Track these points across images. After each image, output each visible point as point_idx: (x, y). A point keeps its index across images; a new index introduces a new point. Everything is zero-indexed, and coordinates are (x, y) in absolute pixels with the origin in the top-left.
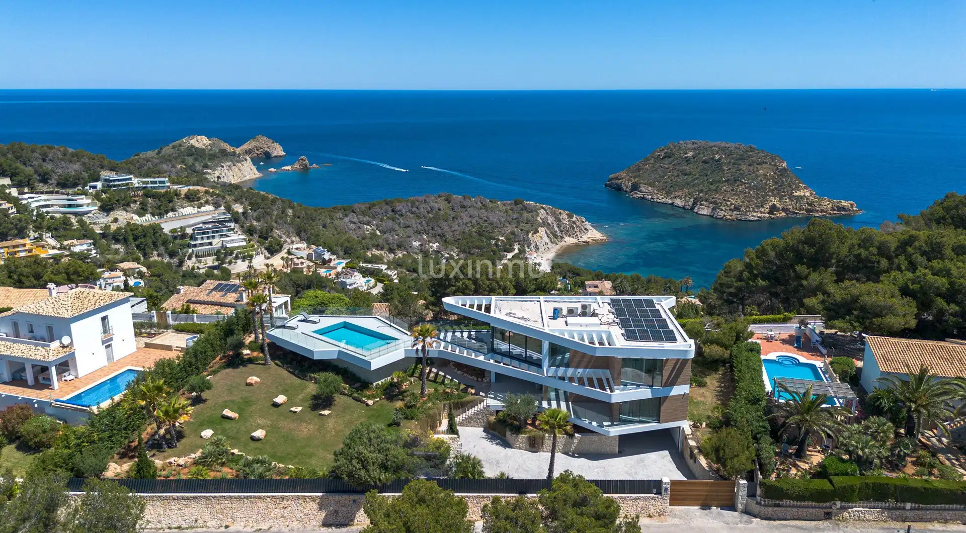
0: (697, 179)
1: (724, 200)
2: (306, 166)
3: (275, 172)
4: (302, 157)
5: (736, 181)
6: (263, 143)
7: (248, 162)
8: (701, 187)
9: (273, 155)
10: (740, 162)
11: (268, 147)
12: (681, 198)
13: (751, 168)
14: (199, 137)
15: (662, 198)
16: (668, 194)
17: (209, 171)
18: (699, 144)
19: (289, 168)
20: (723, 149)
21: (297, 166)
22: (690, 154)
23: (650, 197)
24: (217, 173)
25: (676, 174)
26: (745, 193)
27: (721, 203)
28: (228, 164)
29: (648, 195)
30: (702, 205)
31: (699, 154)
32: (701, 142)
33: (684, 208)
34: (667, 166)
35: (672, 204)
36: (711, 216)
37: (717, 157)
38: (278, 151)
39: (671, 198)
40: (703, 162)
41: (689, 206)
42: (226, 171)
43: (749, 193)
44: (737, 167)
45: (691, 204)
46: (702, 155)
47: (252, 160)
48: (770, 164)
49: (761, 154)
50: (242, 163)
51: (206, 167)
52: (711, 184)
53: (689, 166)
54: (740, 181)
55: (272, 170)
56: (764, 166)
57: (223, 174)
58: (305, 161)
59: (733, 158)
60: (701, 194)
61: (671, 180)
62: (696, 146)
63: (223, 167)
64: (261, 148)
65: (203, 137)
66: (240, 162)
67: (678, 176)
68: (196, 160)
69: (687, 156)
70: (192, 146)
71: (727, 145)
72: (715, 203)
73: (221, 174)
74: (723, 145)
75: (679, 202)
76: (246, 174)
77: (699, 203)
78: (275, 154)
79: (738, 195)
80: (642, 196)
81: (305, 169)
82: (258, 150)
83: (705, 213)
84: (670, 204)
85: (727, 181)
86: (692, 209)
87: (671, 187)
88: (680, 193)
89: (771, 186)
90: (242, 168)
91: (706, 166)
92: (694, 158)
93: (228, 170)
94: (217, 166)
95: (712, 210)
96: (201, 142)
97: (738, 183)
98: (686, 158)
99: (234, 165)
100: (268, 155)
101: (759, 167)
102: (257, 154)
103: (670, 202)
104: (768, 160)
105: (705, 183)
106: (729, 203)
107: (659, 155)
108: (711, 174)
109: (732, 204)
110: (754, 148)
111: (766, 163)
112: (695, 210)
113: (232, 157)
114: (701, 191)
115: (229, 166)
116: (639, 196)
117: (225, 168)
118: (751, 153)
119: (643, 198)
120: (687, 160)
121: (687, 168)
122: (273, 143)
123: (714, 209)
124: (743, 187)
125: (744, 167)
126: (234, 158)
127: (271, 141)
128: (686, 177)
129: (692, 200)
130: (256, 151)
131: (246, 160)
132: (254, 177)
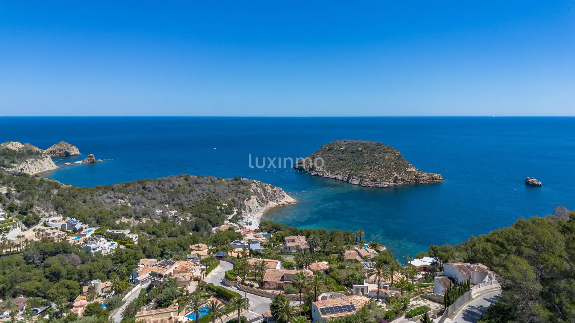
0: (349, 162)
1: (367, 175)
2: (93, 160)
3: (70, 165)
4: (90, 155)
5: (373, 163)
6: (65, 146)
7: (48, 159)
8: (352, 167)
9: (71, 154)
10: (374, 152)
11: (68, 149)
12: (340, 175)
13: (381, 155)
14: (14, 143)
15: (329, 175)
16: (332, 173)
17: (15, 165)
18: (348, 142)
19: (80, 162)
20: (363, 144)
21: (86, 160)
22: (344, 148)
23: (321, 174)
24: (21, 167)
25: (336, 160)
26: (379, 170)
27: (365, 177)
28: (32, 160)
29: (320, 173)
30: (353, 178)
31: (349, 147)
32: (349, 141)
33: (342, 180)
34: (330, 155)
35: (335, 178)
36: (360, 185)
37: (360, 149)
38: (75, 151)
39: (334, 175)
40: (351, 152)
41: (345, 179)
42: (29, 165)
43: (381, 170)
44: (372, 155)
45: (346, 178)
46: (350, 148)
47: (52, 158)
48: (391, 153)
49: (385, 147)
50: (43, 159)
51: (13, 162)
52: (358, 165)
53: (344, 155)
54: (375, 163)
55: (68, 164)
56: (388, 153)
57: (26, 167)
58: (92, 157)
59: (369, 150)
60: (352, 172)
61: (334, 164)
62: (346, 143)
63: (27, 162)
64: (62, 150)
65: (18, 143)
66: (42, 158)
67: (337, 161)
68: (6, 158)
69: (342, 149)
70: (7, 149)
71: (365, 142)
72: (361, 177)
73: (24, 167)
74: (362, 142)
75: (339, 177)
76: (45, 166)
77: (351, 177)
78: (73, 153)
79: (375, 172)
80: (317, 174)
81: (92, 162)
82: (60, 151)
83: (356, 184)
84: (334, 178)
85: (367, 163)
86: (348, 181)
87: (334, 168)
88: (340, 171)
89: (393, 166)
90: (42, 163)
91: (354, 155)
92: (346, 150)
93: (31, 164)
94: (22, 162)
95: (360, 182)
96: (16, 146)
97: (374, 164)
98: (341, 150)
99: (36, 161)
100: (67, 155)
101: (385, 154)
102: (59, 154)
103: (334, 177)
104: (390, 150)
105: (355, 164)
106: (370, 177)
107: (325, 149)
108: (357, 159)
109: (371, 177)
110: (380, 144)
111: (389, 152)
112: (350, 182)
113: (36, 155)
114: (352, 170)
115: (32, 162)
116: (315, 174)
117: (28, 163)
118: (379, 147)
119: (317, 175)
120: (342, 152)
121: (343, 156)
122: (72, 146)
123: (361, 181)
124: (378, 166)
125: (376, 155)
126: (37, 156)
127: (70, 145)
128: (342, 162)
129: (347, 175)
130: (59, 152)
131: (47, 157)
132: (52, 169)
